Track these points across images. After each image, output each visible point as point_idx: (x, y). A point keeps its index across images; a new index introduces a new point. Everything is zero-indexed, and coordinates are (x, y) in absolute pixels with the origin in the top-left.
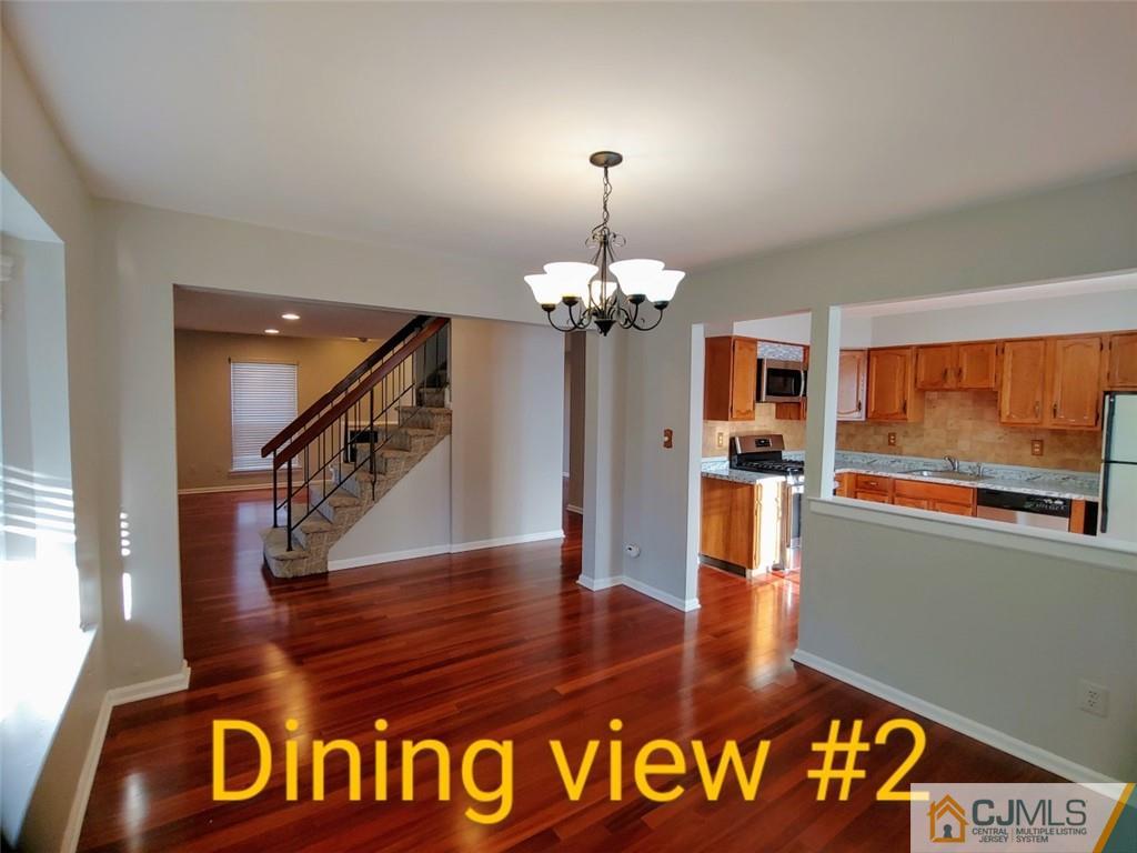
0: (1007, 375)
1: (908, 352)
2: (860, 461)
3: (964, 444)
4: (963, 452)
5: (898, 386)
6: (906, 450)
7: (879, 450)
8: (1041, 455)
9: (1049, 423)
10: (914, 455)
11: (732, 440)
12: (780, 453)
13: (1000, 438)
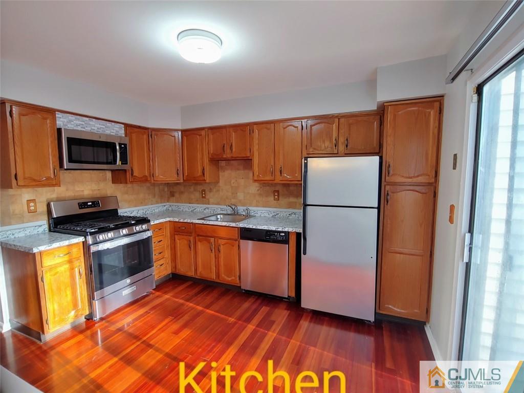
0: (256, 148)
1: (203, 133)
2: (187, 210)
3: (241, 196)
4: (240, 201)
5: (199, 156)
6: (211, 200)
7: (198, 202)
8: (278, 200)
9: (278, 179)
10: (216, 204)
11: (49, 205)
12: (116, 210)
13: (258, 190)
